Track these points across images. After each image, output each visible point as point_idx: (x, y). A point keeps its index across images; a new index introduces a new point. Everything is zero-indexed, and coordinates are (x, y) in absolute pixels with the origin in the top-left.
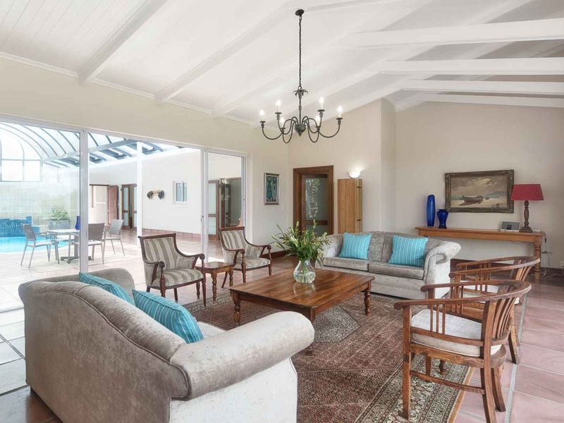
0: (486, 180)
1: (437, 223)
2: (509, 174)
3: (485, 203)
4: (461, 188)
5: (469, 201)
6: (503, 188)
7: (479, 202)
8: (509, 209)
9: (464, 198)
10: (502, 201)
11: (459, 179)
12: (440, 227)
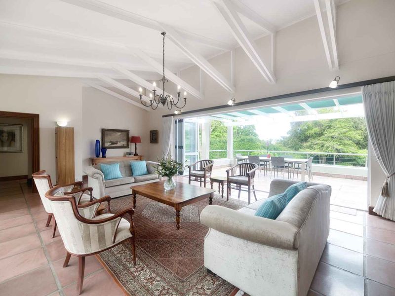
0: (120, 133)
1: (101, 155)
2: (127, 132)
3: (119, 144)
4: (109, 137)
5: (113, 143)
6: (125, 138)
7: (117, 143)
8: (127, 147)
9: (111, 142)
10: (125, 143)
11: (108, 132)
12: (102, 157)
